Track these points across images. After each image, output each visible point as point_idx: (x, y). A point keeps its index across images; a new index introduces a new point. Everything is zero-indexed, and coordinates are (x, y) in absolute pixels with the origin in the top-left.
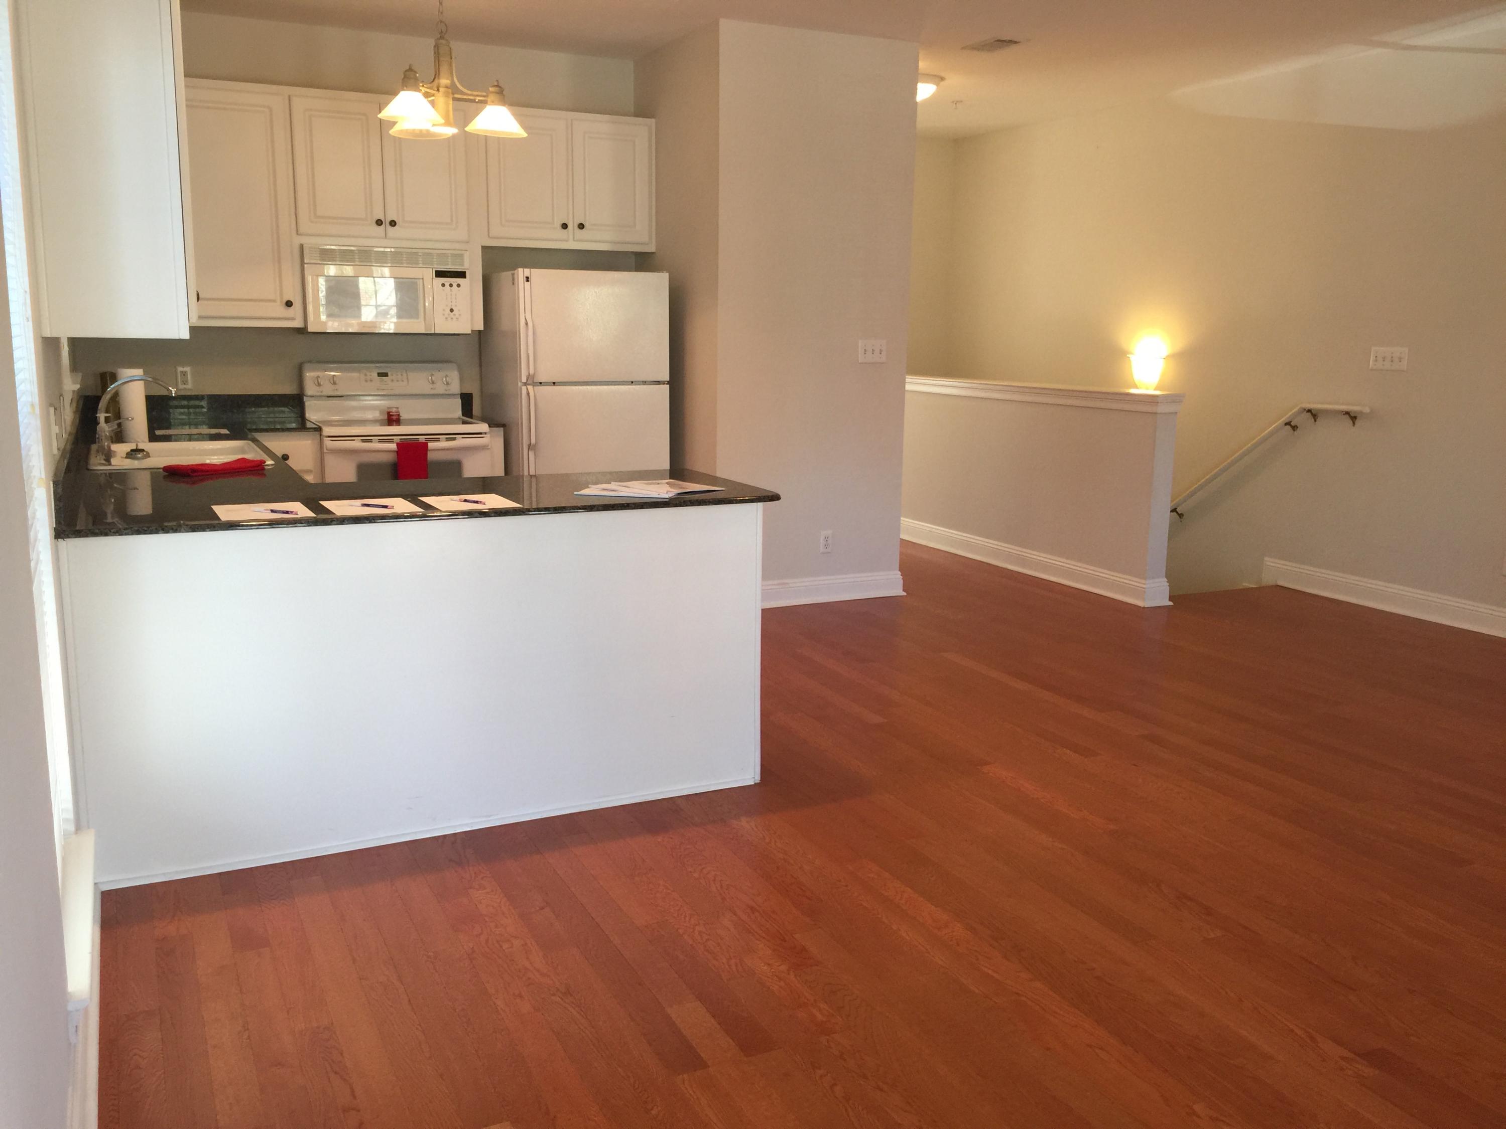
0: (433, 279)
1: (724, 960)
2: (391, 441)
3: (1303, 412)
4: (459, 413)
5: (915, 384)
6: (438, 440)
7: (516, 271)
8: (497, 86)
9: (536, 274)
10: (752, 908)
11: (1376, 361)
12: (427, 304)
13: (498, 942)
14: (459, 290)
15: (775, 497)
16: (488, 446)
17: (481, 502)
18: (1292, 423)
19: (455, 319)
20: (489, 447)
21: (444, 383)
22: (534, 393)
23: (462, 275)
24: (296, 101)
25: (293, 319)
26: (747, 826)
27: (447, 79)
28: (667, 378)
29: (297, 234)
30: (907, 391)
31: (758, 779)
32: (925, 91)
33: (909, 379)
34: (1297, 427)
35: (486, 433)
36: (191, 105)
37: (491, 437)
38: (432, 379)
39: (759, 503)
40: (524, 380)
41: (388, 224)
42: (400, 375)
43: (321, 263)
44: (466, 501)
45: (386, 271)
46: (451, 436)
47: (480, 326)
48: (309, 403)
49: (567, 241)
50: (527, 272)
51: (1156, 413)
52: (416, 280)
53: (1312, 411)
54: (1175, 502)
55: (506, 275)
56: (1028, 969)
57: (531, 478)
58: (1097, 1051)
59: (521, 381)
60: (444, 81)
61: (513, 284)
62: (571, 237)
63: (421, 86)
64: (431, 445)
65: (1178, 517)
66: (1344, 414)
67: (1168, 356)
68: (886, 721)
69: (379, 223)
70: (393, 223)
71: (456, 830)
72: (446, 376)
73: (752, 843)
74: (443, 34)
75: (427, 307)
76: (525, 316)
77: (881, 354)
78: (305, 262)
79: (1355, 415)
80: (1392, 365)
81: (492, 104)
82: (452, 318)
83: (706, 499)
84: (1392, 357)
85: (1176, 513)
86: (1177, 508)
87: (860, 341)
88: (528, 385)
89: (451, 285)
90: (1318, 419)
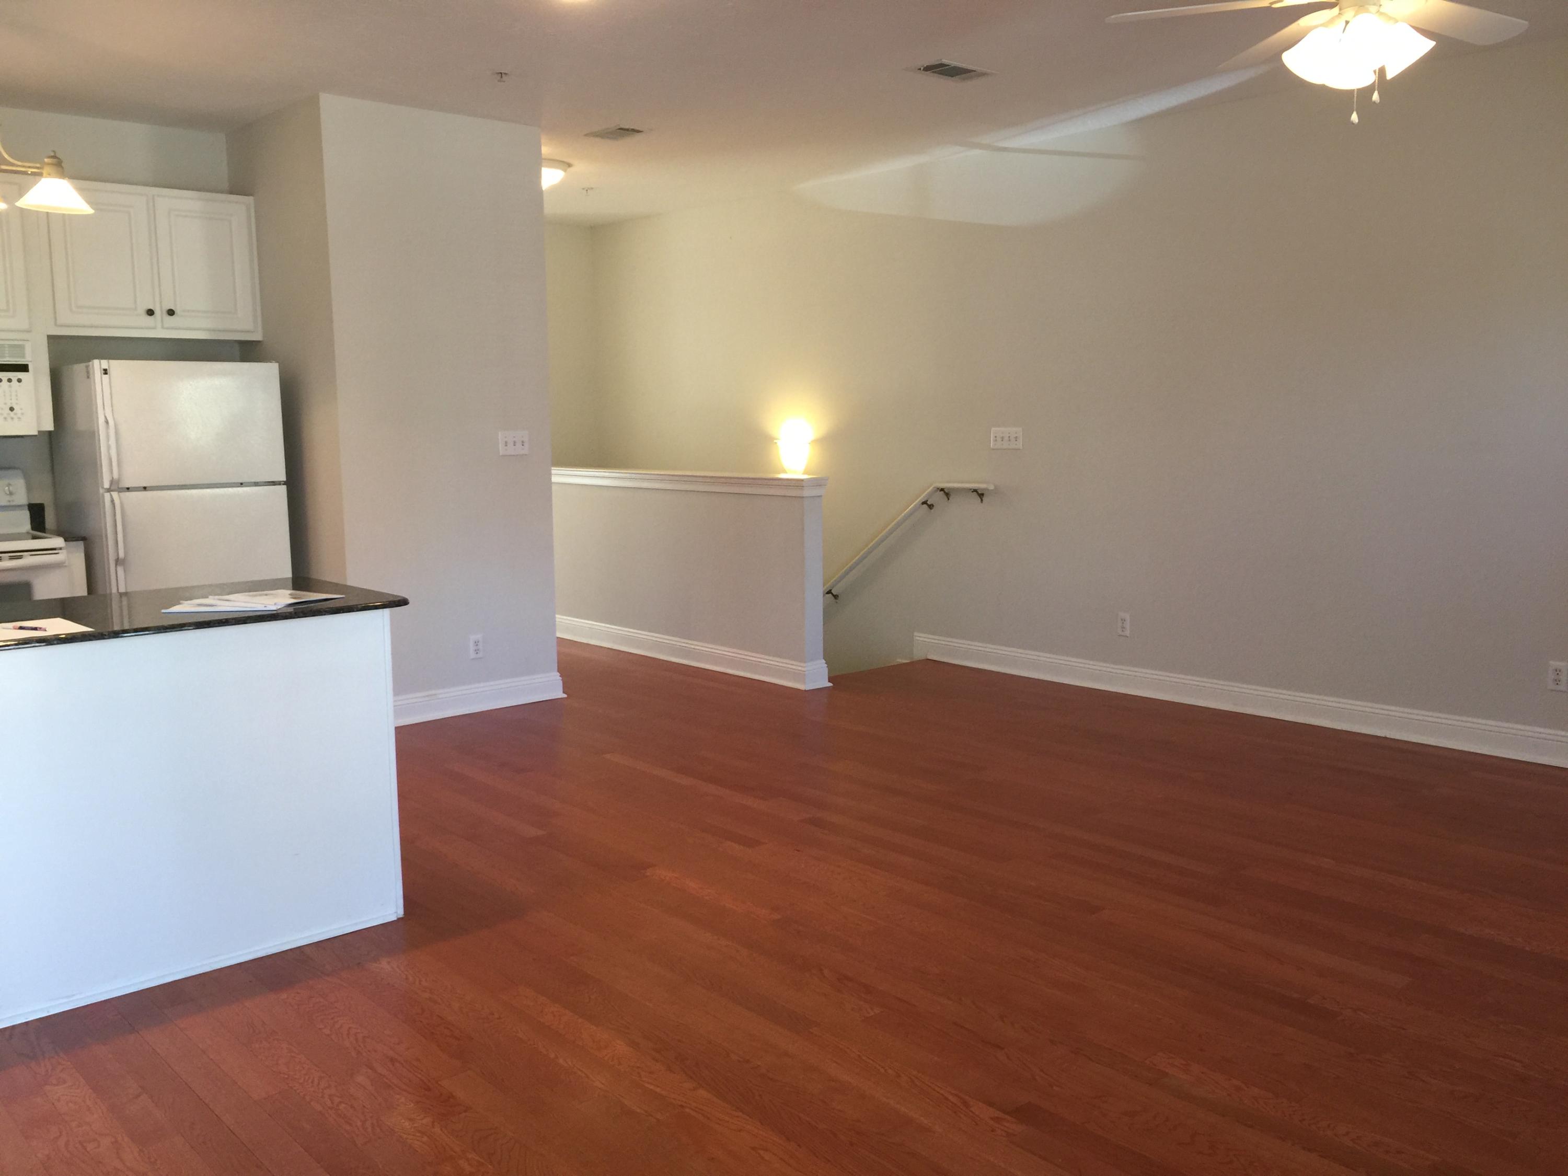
1: (359, 1124)
4: (26, 526)
5: (561, 476)
7: (91, 363)
8: (54, 157)
9: (117, 366)
10: (392, 1060)
11: (996, 440)
13: (80, 1142)
14: (19, 386)
15: (403, 602)
16: (64, 563)
17: (40, 628)
18: (928, 502)
19: (16, 420)
20: (66, 564)
21: (6, 493)
22: (120, 501)
23: (24, 368)
26: (387, 967)
28: (283, 478)
30: (554, 483)
31: (401, 913)
32: (550, 177)
33: (555, 470)
35: (60, 549)
37: (67, 552)
39: (383, 610)
40: (107, 485)
44: (21, 628)
46: (17, 554)
47: (49, 426)
49: (154, 328)
50: (105, 364)
51: (803, 497)
53: (945, 490)
54: (828, 585)
55: (79, 368)
56: (691, 1078)
57: (121, 597)
58: (762, 1152)
59: (103, 488)
61: (88, 377)
62: (159, 325)
65: (833, 598)
66: (972, 492)
67: (813, 441)
68: (544, 833)
71: (27, 1019)
72: (9, 485)
73: (394, 986)
76: (104, 414)
77: (506, 446)
79: (982, 492)
80: (1009, 445)
81: (48, 176)
82: (12, 418)
83: (322, 609)
84: (1009, 437)
85: (830, 595)
86: (831, 590)
87: (500, 433)
88: (112, 491)
89: (10, 380)
90: (951, 498)
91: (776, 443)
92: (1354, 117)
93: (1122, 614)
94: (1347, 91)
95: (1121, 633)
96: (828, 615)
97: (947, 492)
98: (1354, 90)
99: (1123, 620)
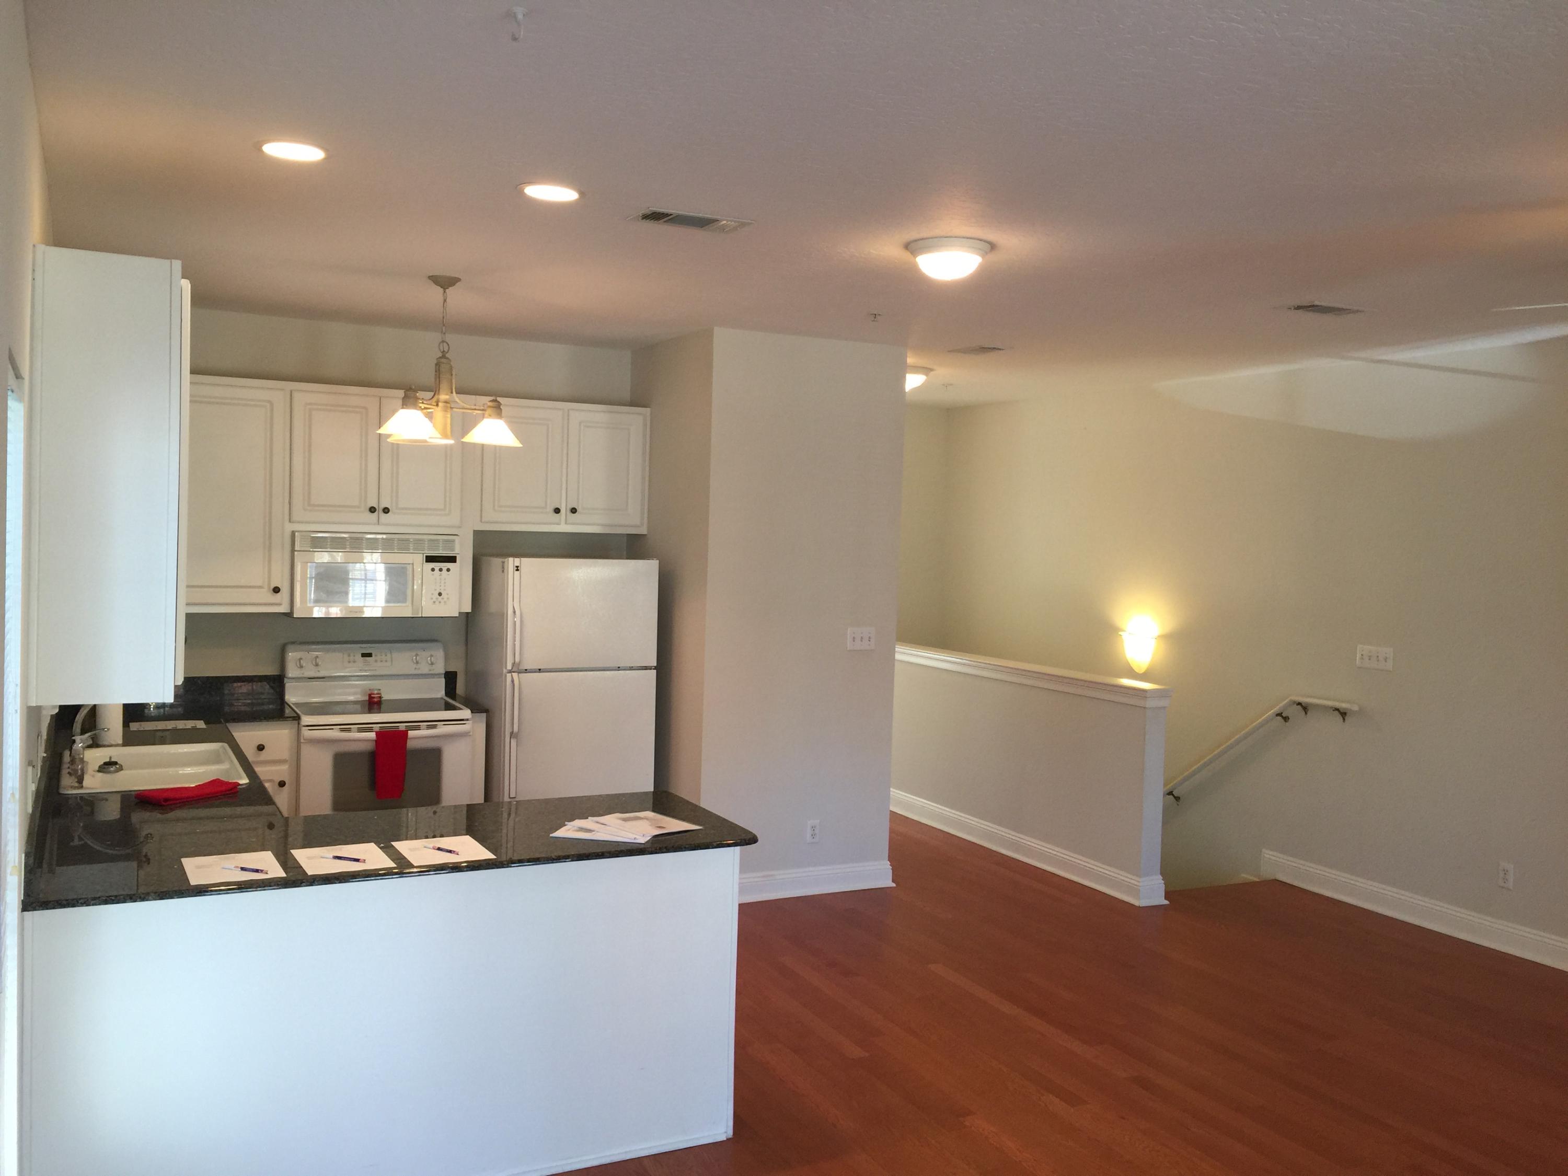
0: (423, 564)
2: (370, 730)
3: (1294, 704)
4: (441, 693)
5: (906, 654)
6: (418, 728)
7: (506, 559)
8: (495, 405)
9: (527, 563)
11: (1362, 659)
12: (415, 587)
14: (448, 574)
16: (469, 732)
18: (1283, 714)
19: (442, 603)
20: (471, 734)
21: (428, 663)
22: (519, 681)
23: (452, 559)
24: (296, 396)
25: (280, 604)
27: (447, 394)
28: (654, 663)
29: (290, 521)
31: (730, 1133)
32: (913, 381)
33: (899, 648)
35: (467, 720)
36: (195, 401)
37: (473, 723)
38: (416, 658)
39: (736, 847)
40: (509, 667)
41: (382, 510)
42: (384, 656)
43: (311, 550)
45: (377, 556)
46: (432, 724)
47: (468, 608)
48: (289, 686)
49: (559, 524)
50: (517, 561)
51: (1145, 708)
52: (406, 565)
54: (1168, 787)
55: (497, 561)
59: (506, 668)
60: (443, 397)
61: (503, 571)
62: (563, 521)
63: (420, 403)
64: (411, 733)
65: (1174, 799)
66: (1334, 710)
67: (1159, 636)
68: (867, 1055)
69: (372, 510)
70: (386, 510)
72: (431, 656)
74: (445, 353)
75: (415, 590)
76: (513, 602)
77: (854, 641)
78: (296, 549)
79: (1345, 711)
80: (1377, 665)
81: (489, 417)
82: (440, 602)
84: (1378, 657)
85: (1171, 796)
86: (1172, 792)
87: (849, 629)
88: (514, 672)
89: (441, 570)
90: (1309, 713)
91: (1122, 634)
93: (1505, 865)
95: (1502, 884)
96: (1168, 818)
97: (1304, 705)
99: (1506, 871)
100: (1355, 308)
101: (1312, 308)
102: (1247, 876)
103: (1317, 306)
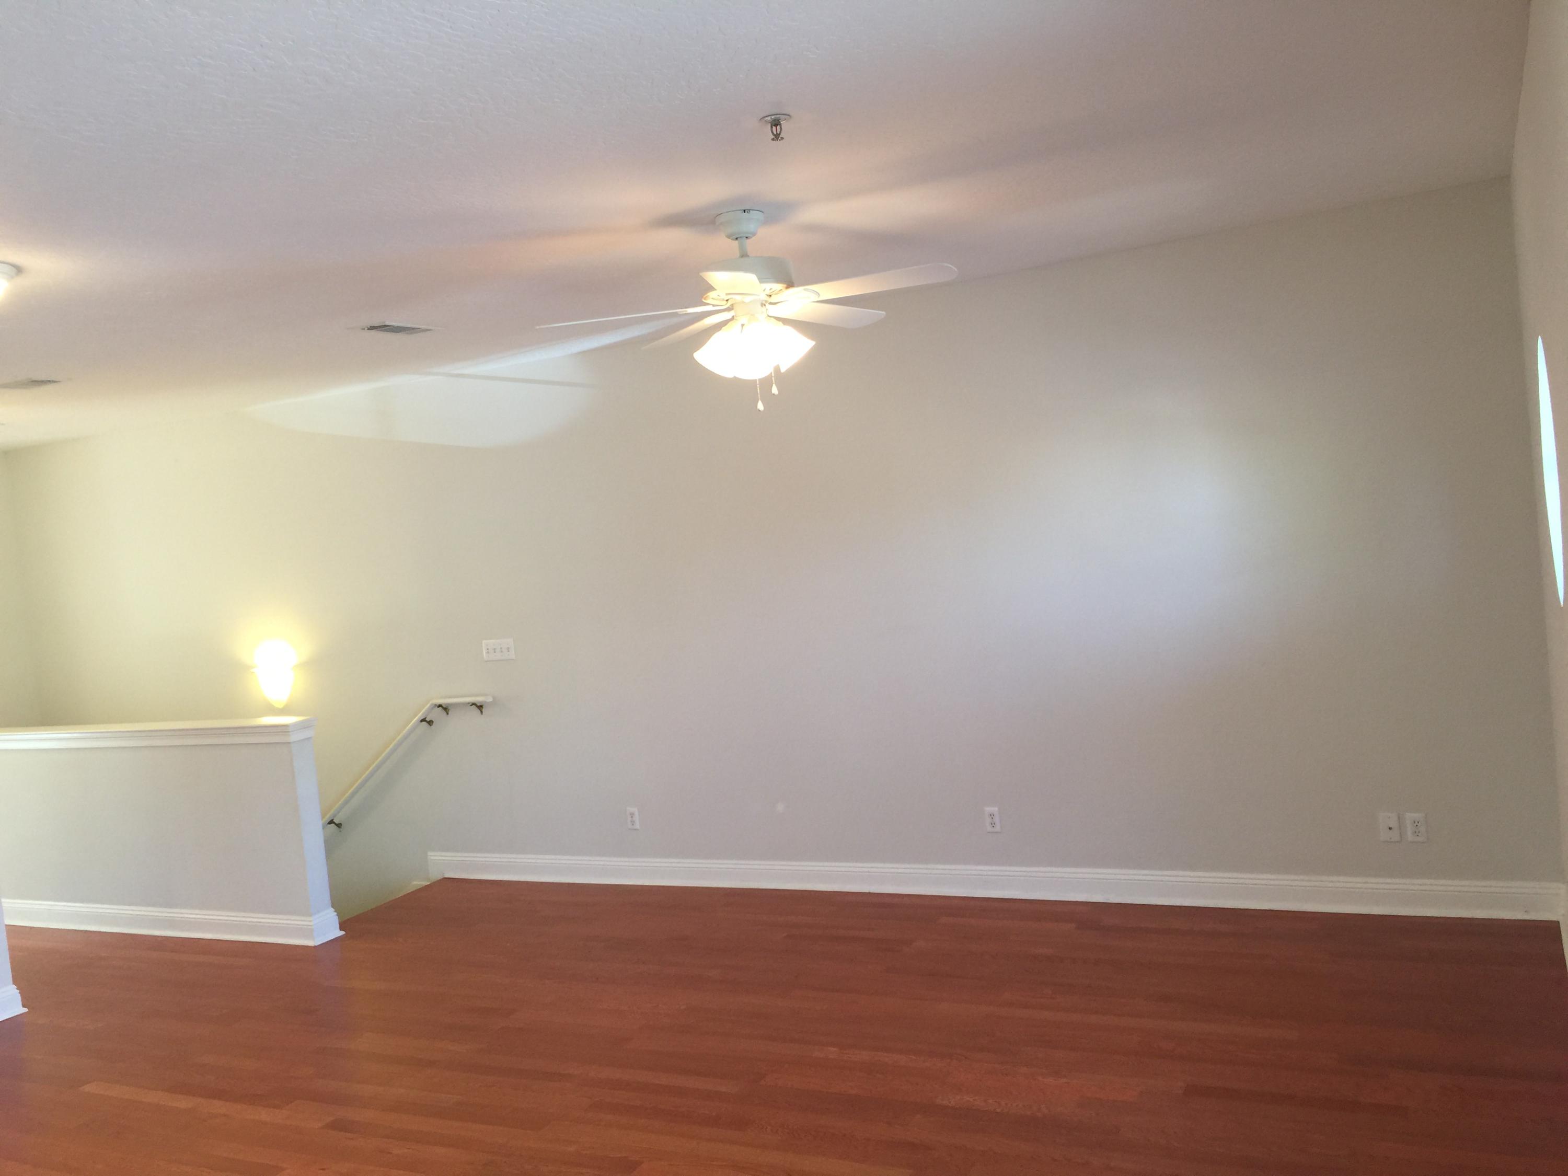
3: (435, 707)
11: (488, 653)
18: (427, 719)
34: (433, 722)
51: (289, 743)
53: (443, 706)
65: (335, 827)
66: (471, 705)
79: (481, 704)
80: (502, 656)
84: (501, 648)
85: (333, 825)
86: (333, 820)
90: (450, 713)
91: (253, 673)
92: (760, 406)
93: (631, 809)
94: (753, 380)
95: (632, 828)
96: (330, 848)
97: (445, 707)
98: (756, 380)
99: (632, 815)
100: (423, 327)
101: (383, 328)
102: (419, 883)
103: (388, 326)
